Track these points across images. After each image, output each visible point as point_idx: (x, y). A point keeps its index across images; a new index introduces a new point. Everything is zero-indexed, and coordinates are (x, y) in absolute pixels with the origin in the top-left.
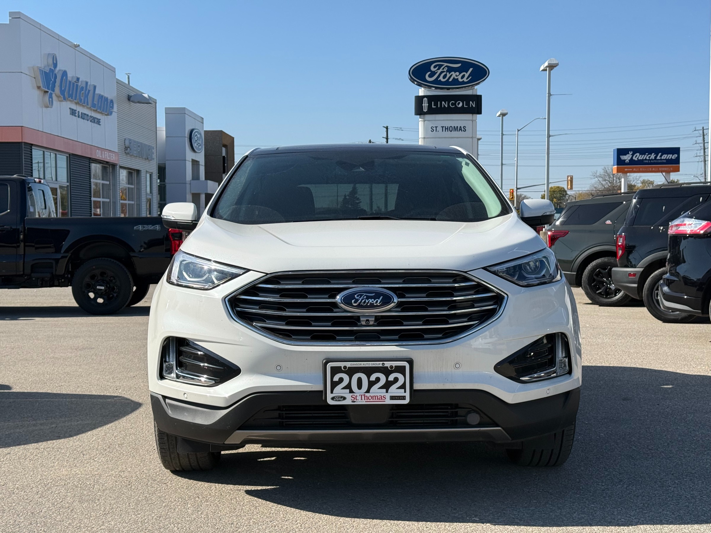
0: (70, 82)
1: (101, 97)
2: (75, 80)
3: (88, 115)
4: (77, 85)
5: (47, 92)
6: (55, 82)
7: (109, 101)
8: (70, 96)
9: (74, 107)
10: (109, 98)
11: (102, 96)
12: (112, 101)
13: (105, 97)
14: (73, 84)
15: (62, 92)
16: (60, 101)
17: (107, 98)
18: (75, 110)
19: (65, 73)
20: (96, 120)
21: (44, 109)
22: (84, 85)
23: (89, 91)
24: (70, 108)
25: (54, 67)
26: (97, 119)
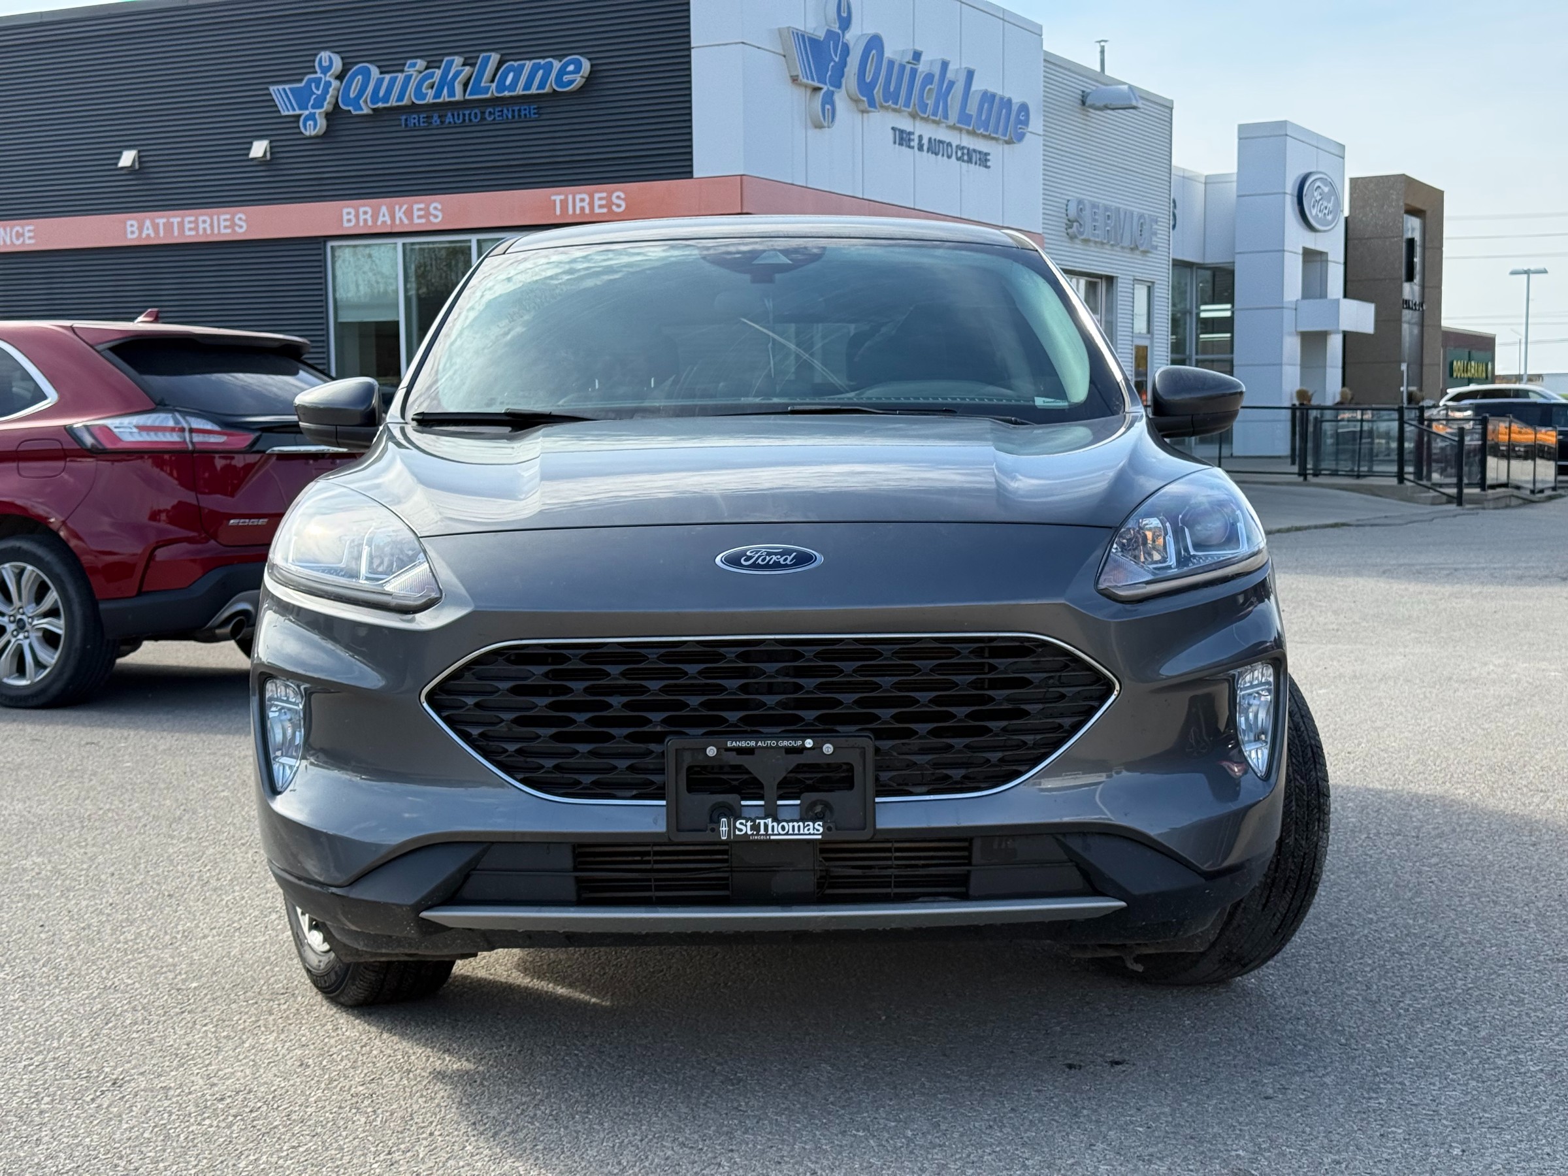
0: (891, 63)
1: (988, 98)
2: (909, 57)
3: (949, 144)
4: (914, 72)
5: (820, 89)
6: (843, 63)
7: (1015, 108)
8: (891, 97)
9: (906, 124)
10: (1014, 101)
11: (993, 96)
12: (1024, 108)
13: (1002, 98)
14: (902, 67)
15: (866, 88)
16: (863, 112)
17: (1010, 101)
18: (910, 133)
19: (875, 43)
20: (975, 157)
21: (812, 132)
22: (937, 71)
23: (952, 84)
24: (893, 128)
25: (840, 28)
26: (980, 152)
